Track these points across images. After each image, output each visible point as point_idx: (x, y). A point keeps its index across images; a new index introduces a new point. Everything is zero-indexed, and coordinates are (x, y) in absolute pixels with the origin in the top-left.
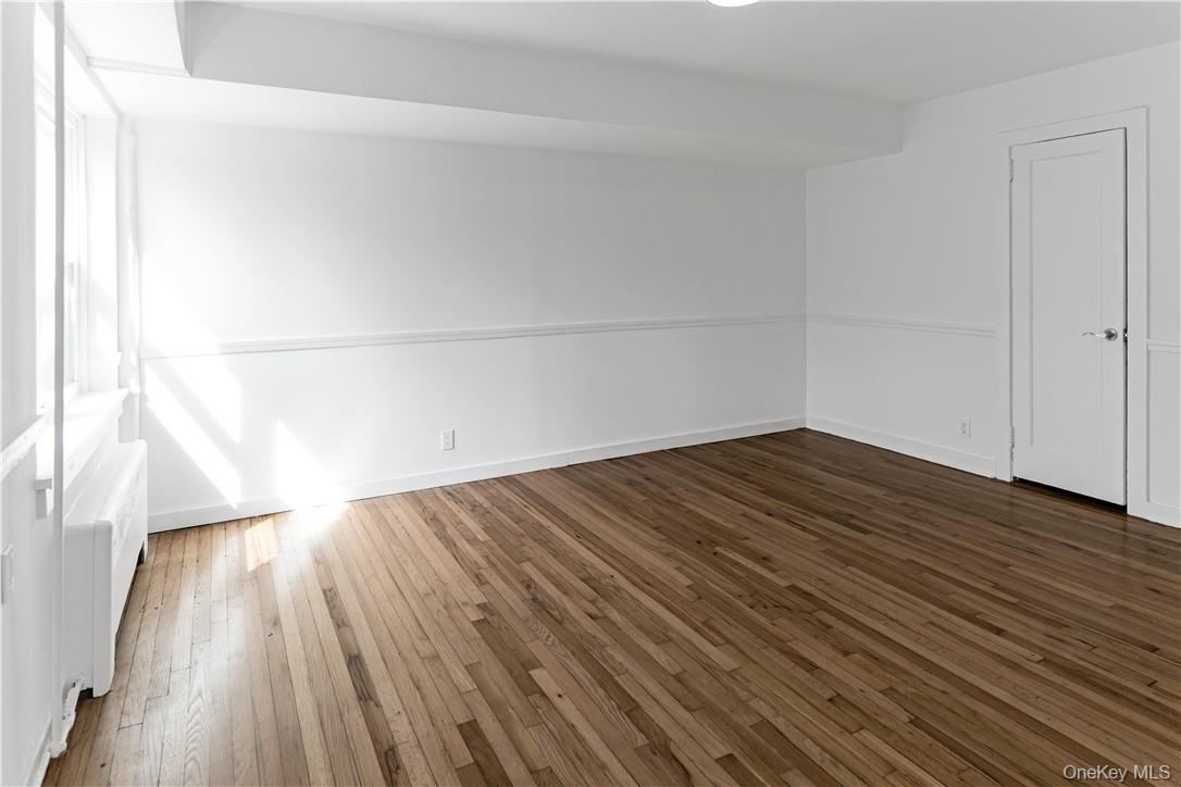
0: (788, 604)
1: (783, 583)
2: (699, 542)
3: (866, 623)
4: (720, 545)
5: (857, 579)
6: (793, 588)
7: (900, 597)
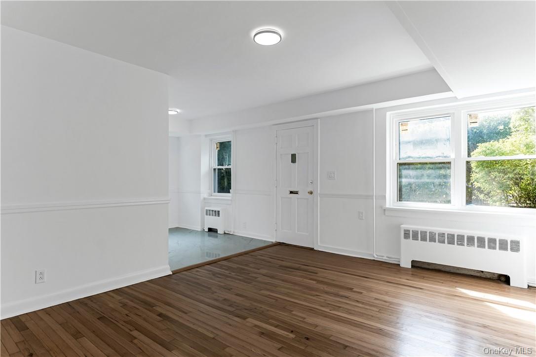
0: (246, 311)
1: (249, 320)
2: (308, 339)
3: (215, 310)
4: (293, 339)
5: (211, 329)
6: (245, 318)
7: (192, 322)
